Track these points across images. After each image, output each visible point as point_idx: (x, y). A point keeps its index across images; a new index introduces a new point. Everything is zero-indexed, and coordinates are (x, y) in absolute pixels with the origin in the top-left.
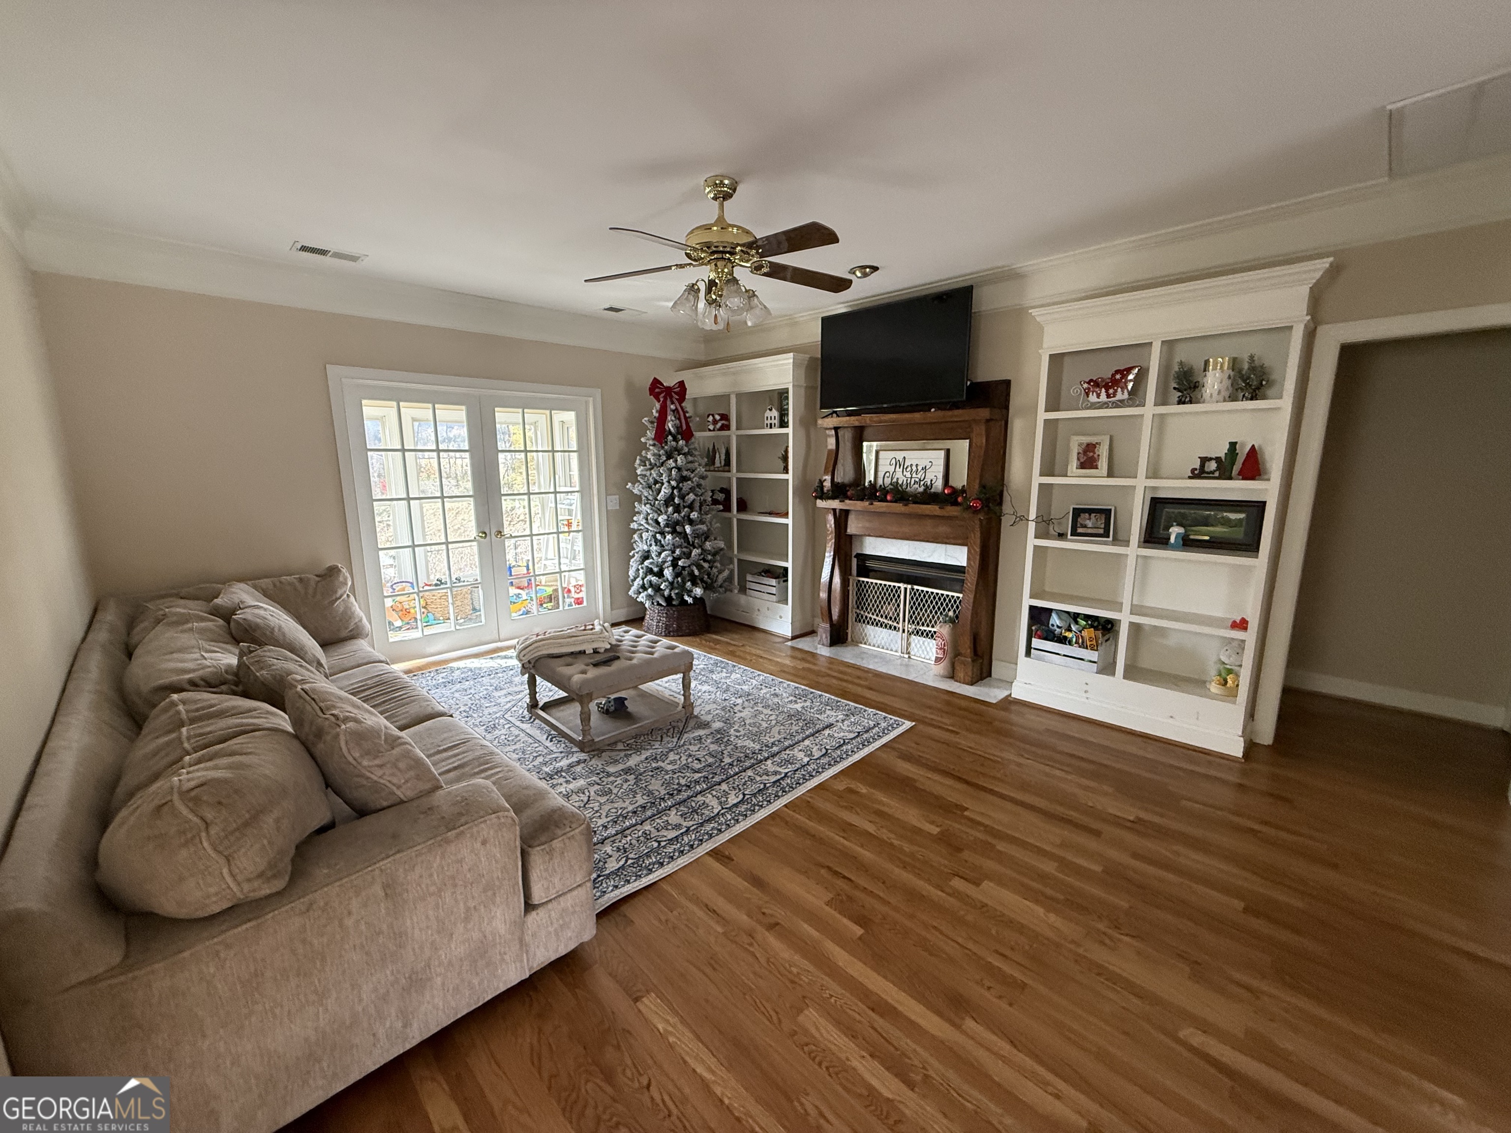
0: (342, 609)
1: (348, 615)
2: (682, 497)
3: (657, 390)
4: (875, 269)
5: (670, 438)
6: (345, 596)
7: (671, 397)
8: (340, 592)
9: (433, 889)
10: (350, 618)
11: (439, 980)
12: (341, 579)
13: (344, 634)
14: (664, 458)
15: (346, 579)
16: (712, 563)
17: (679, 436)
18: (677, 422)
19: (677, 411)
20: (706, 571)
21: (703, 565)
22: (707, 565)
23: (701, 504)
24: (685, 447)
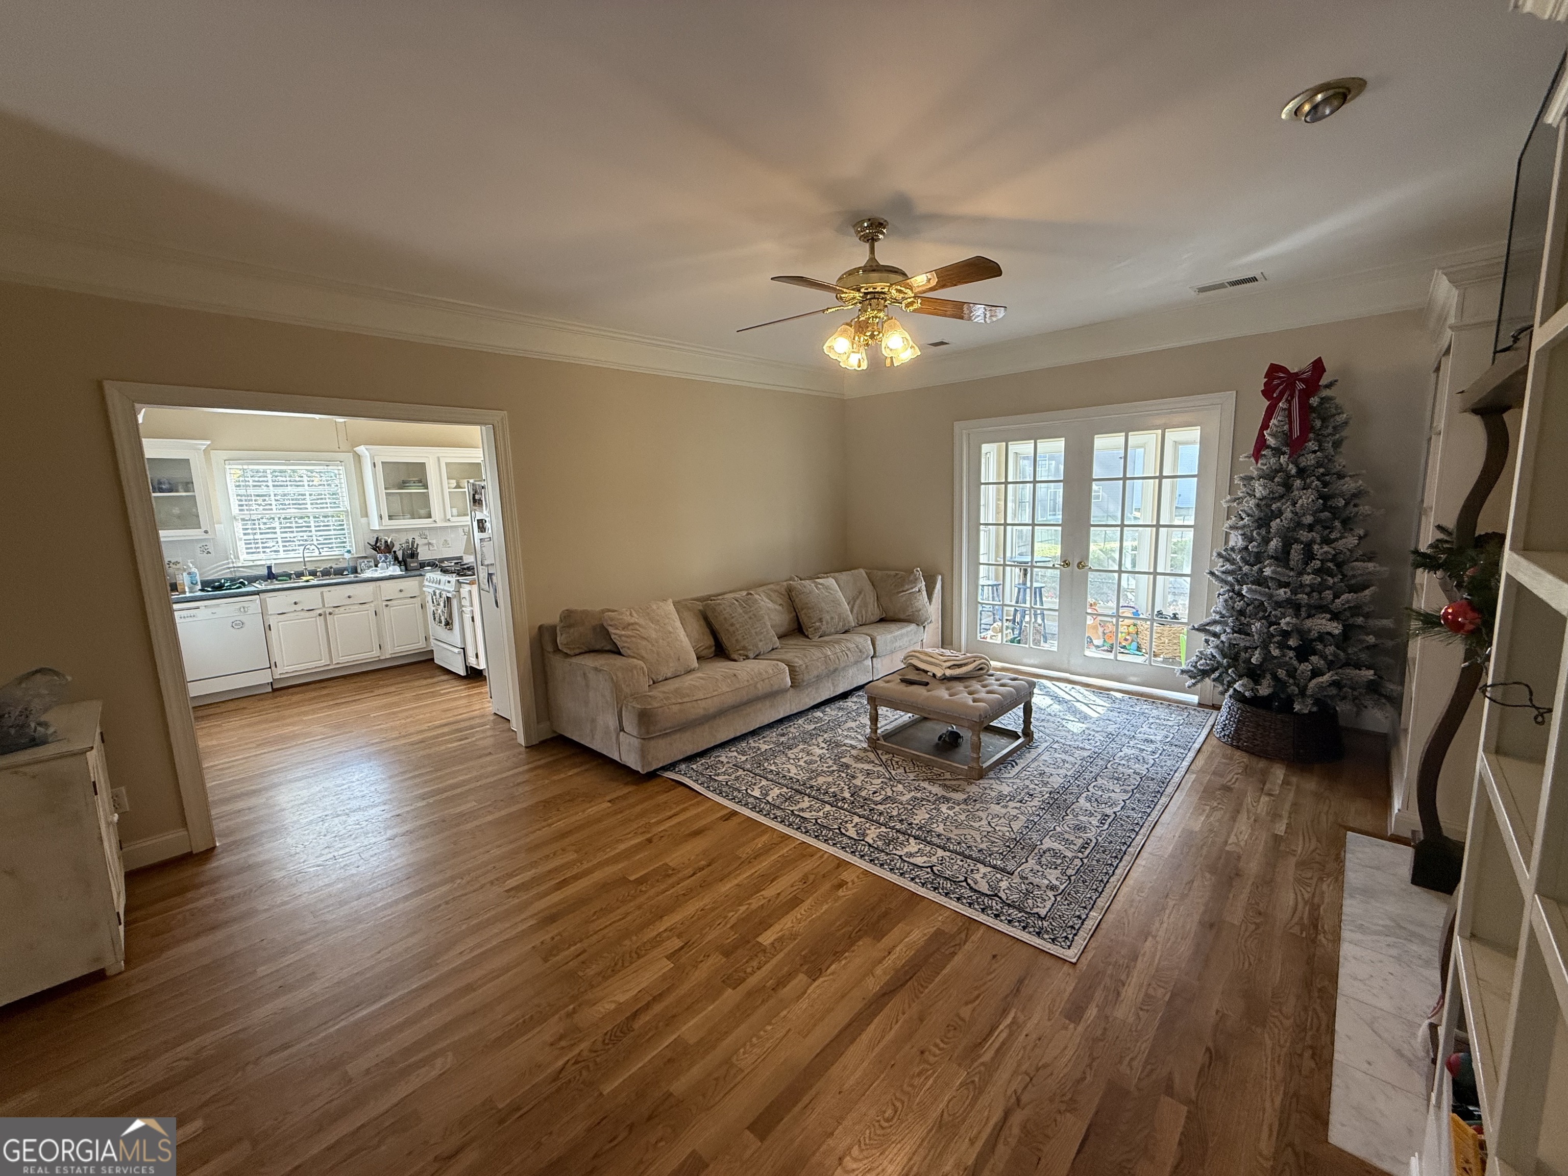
3: (1274, 382)
5: (1267, 453)
7: (1294, 387)
14: (1255, 483)
16: (1303, 653)
17: (1284, 449)
18: (1286, 428)
19: (1289, 410)
20: (1286, 663)
21: (1276, 652)
22: (1291, 654)
23: (1309, 555)
24: (1291, 466)
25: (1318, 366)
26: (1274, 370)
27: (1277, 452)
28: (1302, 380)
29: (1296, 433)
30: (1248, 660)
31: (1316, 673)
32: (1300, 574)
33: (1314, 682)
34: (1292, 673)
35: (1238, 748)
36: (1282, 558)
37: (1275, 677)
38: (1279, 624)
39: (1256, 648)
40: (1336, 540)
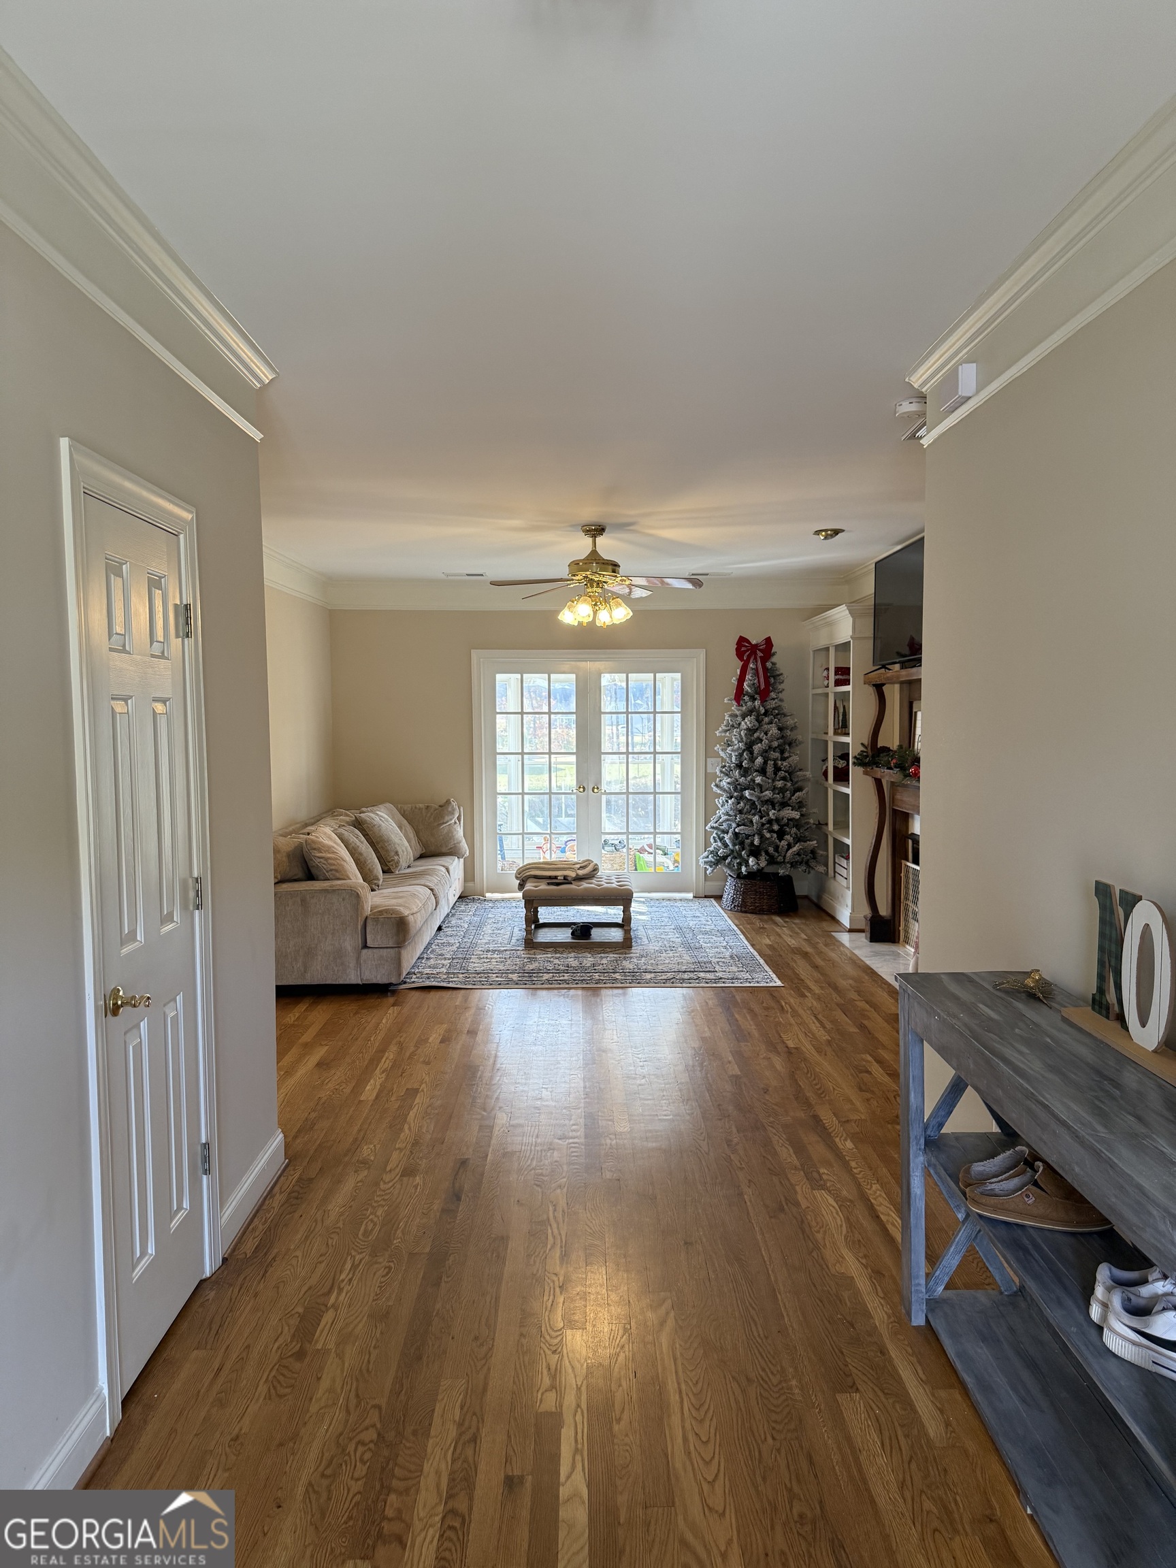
0: (446, 831)
1: (450, 836)
2: (752, 760)
3: (743, 649)
4: (836, 532)
5: (746, 698)
6: (453, 821)
7: (756, 654)
8: (447, 818)
9: (320, 911)
10: (450, 839)
11: (320, 958)
12: (450, 809)
13: (444, 850)
14: (739, 719)
15: (454, 810)
16: (781, 834)
17: (756, 696)
18: (756, 681)
19: (757, 670)
20: (773, 842)
21: (768, 835)
22: (775, 835)
23: (777, 769)
24: (761, 708)
25: (768, 641)
26: (742, 641)
27: (753, 699)
28: (760, 650)
29: (763, 686)
30: (752, 843)
31: (789, 846)
32: (774, 781)
33: (790, 851)
34: (777, 848)
35: (746, 912)
36: (762, 771)
37: (767, 853)
38: (768, 815)
39: (754, 835)
40: (788, 758)
